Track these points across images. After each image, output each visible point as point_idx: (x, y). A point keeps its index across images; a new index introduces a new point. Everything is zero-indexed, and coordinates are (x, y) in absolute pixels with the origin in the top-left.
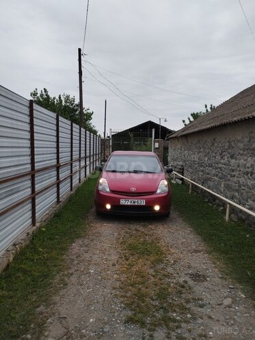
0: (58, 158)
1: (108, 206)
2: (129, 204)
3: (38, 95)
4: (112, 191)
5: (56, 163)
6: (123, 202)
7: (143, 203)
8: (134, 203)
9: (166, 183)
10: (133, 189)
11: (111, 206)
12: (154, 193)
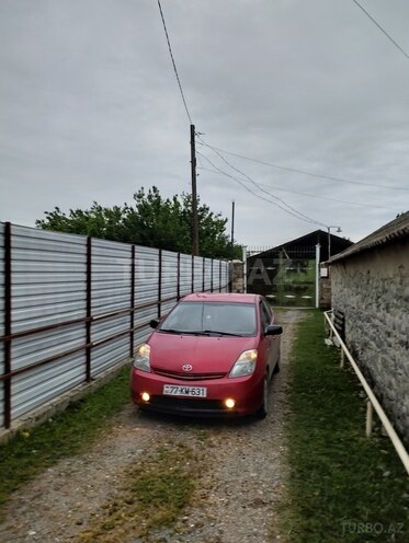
0: (88, 308)
1: (146, 397)
2: (178, 394)
3: (145, 197)
4: (155, 369)
5: (85, 316)
6: (168, 390)
7: (202, 393)
8: (187, 392)
9: (254, 355)
10: (187, 367)
11: (151, 396)
12: (224, 375)
